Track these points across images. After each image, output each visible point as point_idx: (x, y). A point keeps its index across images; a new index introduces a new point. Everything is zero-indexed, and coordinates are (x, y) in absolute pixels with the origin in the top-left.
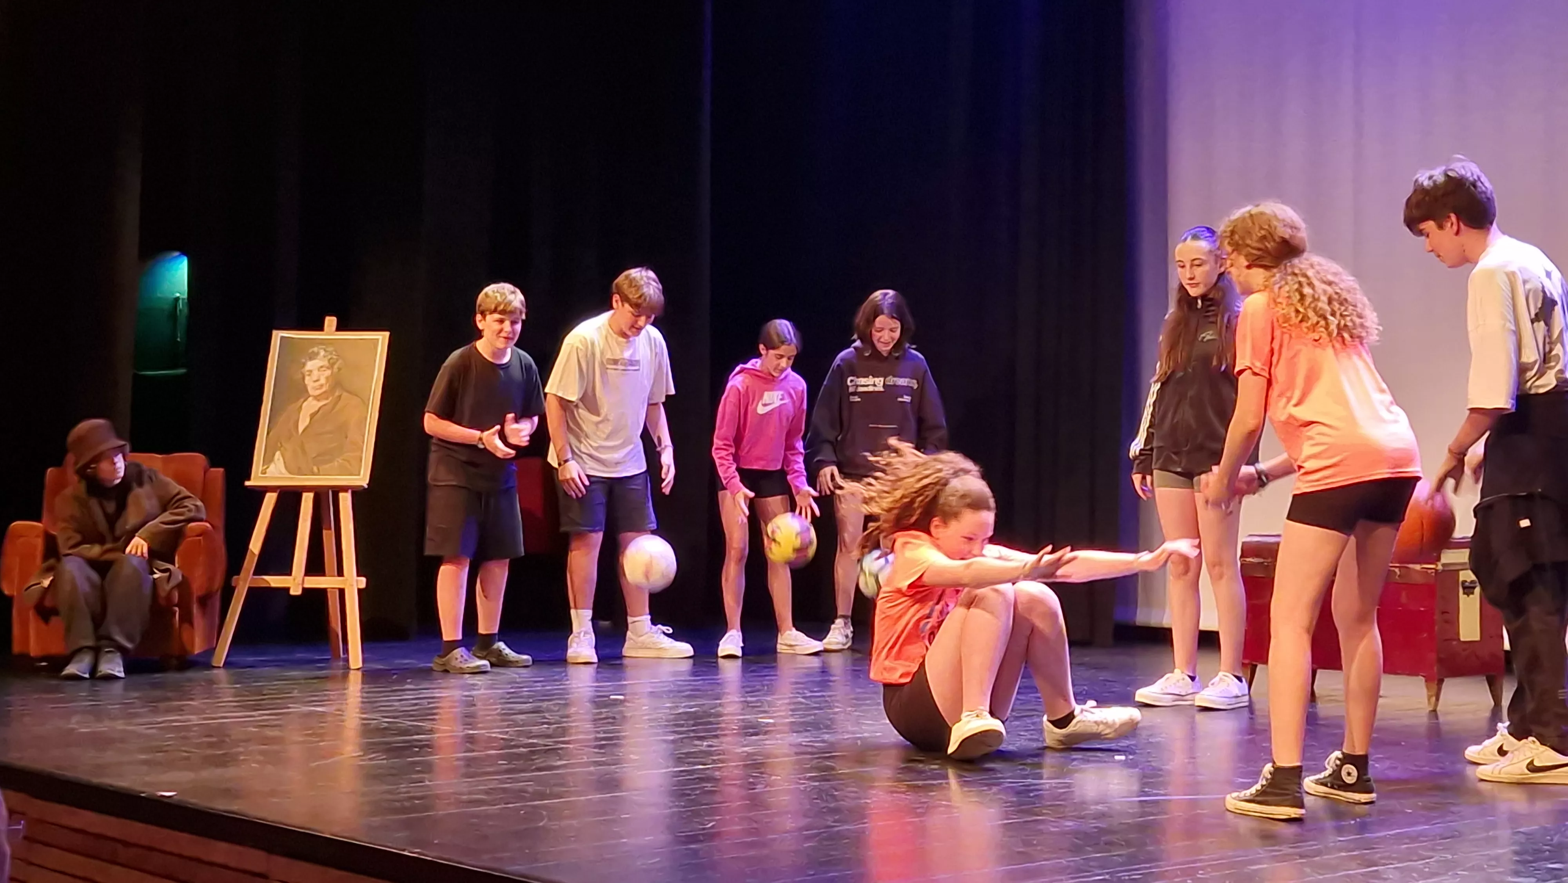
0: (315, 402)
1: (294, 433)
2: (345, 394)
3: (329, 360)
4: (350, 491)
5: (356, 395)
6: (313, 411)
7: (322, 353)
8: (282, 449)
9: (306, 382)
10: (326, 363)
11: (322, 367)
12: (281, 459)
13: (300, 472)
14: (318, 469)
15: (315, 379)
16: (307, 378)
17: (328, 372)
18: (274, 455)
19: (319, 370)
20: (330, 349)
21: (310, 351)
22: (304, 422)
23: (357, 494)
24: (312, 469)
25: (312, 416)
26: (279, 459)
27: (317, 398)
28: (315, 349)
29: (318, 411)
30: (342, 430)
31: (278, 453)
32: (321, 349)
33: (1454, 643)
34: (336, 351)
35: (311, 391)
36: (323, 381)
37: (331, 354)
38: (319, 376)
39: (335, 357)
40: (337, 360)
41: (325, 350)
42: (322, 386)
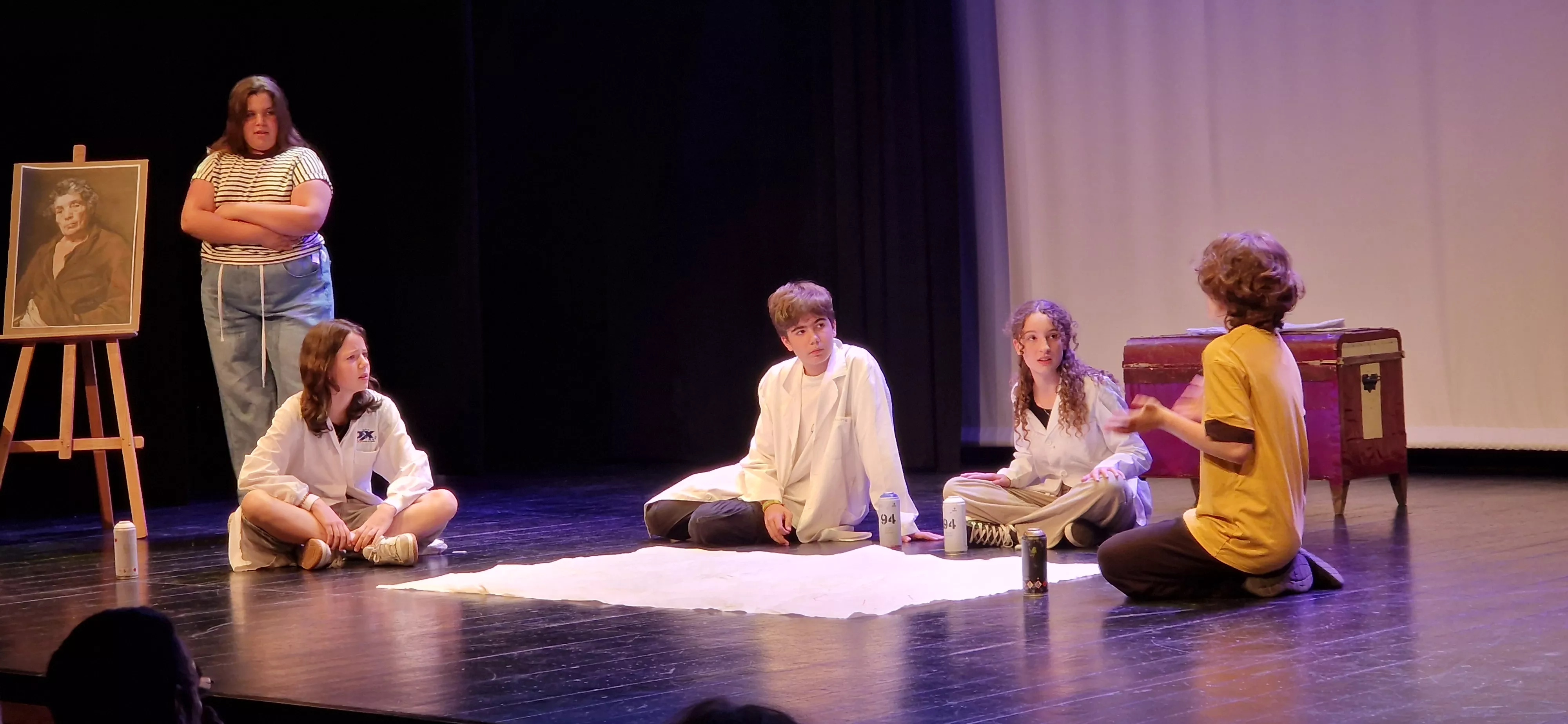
0: (69, 242)
1: (49, 280)
2: (104, 233)
3: (81, 194)
4: (117, 341)
5: (116, 232)
6: (68, 253)
7: (73, 187)
8: (36, 297)
9: (57, 220)
10: (77, 197)
11: (73, 202)
12: (36, 308)
13: (59, 322)
14: (80, 317)
15: (67, 216)
16: (57, 216)
17: (81, 208)
18: (27, 304)
19: (70, 207)
20: (82, 182)
21: (59, 184)
22: (58, 265)
23: (127, 344)
24: (73, 317)
25: (68, 258)
26: (33, 309)
27: (72, 238)
28: (65, 182)
29: (74, 251)
30: (103, 272)
31: (31, 302)
32: (72, 181)
33: (1358, 442)
34: (89, 185)
35: (64, 231)
36: (76, 218)
37: (84, 187)
38: (72, 214)
39: (87, 190)
40: (91, 193)
41: (75, 183)
42: (75, 224)
